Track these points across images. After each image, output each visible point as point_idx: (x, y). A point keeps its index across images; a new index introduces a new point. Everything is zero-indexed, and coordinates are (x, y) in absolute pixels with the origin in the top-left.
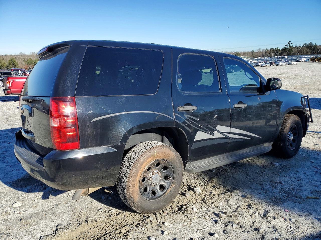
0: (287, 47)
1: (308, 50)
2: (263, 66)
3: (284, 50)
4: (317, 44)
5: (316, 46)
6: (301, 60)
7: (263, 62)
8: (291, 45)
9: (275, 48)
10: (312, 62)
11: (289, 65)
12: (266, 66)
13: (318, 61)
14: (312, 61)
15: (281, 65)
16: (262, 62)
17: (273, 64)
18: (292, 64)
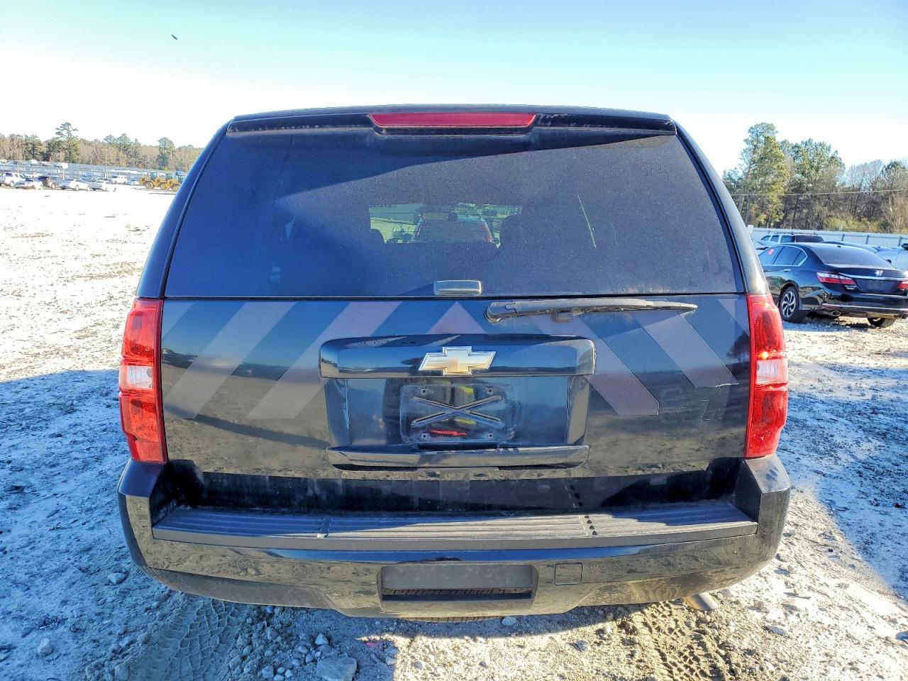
0: (62, 139)
1: (121, 154)
2: (22, 186)
3: (53, 146)
4: (139, 141)
5: (137, 145)
6: (114, 180)
7: (16, 176)
8: (74, 134)
9: (26, 136)
10: (144, 187)
11: (94, 189)
12: (33, 187)
13: (159, 186)
14: (144, 184)
15: (74, 190)
16: (13, 174)
17: (50, 184)
18: (104, 188)
